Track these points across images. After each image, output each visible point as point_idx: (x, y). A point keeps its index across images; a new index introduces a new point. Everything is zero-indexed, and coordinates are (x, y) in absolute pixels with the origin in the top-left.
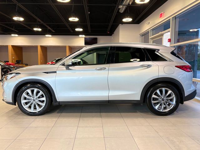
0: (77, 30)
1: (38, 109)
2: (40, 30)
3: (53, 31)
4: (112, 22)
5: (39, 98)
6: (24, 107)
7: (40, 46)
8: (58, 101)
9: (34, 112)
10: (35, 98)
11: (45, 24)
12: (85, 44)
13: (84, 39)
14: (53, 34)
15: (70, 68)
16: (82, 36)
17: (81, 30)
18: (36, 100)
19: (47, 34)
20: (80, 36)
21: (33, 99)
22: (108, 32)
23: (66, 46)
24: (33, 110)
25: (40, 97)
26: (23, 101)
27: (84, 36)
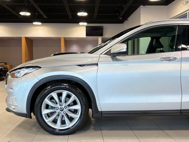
0: (80, 14)
1: (69, 125)
2: (28, 14)
3: (45, 17)
4: (131, 3)
5: (69, 105)
6: (46, 121)
7: (25, 37)
8: (100, 110)
9: (61, 128)
10: (63, 107)
11: (36, 6)
12: (86, 35)
13: (85, 28)
14: (44, 21)
15: (118, 57)
16: (83, 23)
17: (85, 14)
18: (65, 110)
19: (35, 21)
20: (81, 24)
21: (60, 107)
22: (120, 17)
23: (61, 37)
24: (61, 126)
25: (71, 104)
26: (45, 112)
27: (85, 24)
